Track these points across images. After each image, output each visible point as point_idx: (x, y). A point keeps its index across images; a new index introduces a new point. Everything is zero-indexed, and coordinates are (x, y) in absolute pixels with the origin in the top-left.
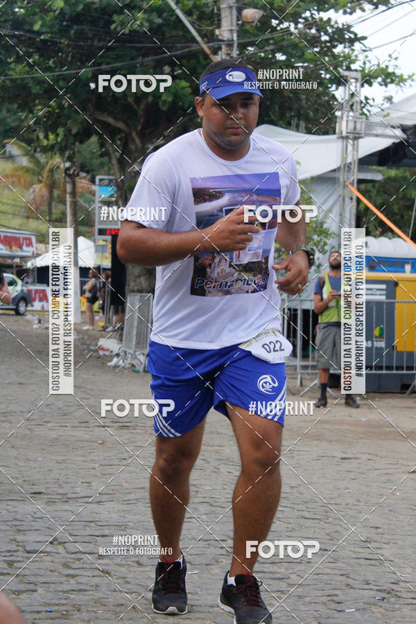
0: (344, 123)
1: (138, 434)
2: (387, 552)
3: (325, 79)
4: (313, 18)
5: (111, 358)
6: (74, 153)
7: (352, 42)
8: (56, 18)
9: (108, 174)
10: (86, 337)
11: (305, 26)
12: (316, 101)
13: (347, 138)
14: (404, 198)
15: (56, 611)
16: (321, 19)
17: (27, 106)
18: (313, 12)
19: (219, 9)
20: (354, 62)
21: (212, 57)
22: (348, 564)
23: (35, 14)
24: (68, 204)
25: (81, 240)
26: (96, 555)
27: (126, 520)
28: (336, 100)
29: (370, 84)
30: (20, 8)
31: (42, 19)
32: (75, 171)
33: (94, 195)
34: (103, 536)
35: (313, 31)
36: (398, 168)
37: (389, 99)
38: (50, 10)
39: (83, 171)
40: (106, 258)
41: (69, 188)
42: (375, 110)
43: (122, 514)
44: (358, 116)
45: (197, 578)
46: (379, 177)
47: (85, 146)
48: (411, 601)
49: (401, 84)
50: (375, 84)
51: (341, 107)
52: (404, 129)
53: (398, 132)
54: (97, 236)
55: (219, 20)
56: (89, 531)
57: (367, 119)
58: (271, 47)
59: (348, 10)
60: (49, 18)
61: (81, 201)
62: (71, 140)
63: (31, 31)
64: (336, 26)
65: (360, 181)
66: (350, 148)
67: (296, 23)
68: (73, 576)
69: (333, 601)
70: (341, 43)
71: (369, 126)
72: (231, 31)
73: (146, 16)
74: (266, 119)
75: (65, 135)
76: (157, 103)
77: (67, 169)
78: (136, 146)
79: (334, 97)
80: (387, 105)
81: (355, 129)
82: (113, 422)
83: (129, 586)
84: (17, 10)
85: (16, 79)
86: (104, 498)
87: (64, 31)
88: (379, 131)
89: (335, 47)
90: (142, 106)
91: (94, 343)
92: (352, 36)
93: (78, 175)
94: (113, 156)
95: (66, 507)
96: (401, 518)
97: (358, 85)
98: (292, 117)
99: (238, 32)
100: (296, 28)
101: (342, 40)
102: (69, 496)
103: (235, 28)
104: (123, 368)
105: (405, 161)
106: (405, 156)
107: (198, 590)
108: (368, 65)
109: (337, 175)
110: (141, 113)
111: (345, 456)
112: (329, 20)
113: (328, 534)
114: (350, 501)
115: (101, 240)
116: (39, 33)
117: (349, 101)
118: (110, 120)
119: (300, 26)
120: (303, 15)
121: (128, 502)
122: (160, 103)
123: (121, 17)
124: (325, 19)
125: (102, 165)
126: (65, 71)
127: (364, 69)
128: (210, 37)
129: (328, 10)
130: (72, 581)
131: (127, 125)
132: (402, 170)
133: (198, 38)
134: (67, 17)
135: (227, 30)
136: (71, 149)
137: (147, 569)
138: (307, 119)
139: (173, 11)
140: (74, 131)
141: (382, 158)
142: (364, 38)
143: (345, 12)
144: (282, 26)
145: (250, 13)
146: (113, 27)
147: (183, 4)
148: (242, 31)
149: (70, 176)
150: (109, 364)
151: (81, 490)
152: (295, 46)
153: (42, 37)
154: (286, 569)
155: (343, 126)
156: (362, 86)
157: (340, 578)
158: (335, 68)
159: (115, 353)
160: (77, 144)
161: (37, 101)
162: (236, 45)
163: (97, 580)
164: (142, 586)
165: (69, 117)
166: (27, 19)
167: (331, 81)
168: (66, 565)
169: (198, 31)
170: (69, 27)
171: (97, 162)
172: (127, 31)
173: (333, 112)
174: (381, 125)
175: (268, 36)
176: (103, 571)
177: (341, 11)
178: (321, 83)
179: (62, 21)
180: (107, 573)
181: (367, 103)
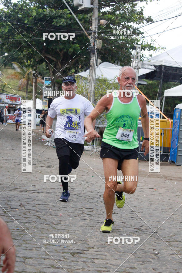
1: (53, 170)
2: (139, 215)
3: (128, 47)
4: (125, 25)
5: (46, 142)
6: (37, 68)
7: (138, 34)
8: (33, 19)
9: (49, 77)
10: (37, 135)
11: (122, 27)
12: (124, 55)
13: (135, 68)
14: (154, 91)
15: (20, 229)
16: (128, 25)
17: (21, 51)
18: (125, 23)
19: (92, 19)
20: (139, 41)
21: (88, 37)
22: (125, 219)
23: (25, 17)
24: (34, 86)
25: (37, 99)
26: (36, 211)
27: (47, 199)
28: (132, 54)
29: (144, 50)
30: (20, 15)
31: (28, 19)
32: (36, 75)
33: (43, 84)
34: (39, 204)
35: (125, 29)
36: (152, 81)
37: (151, 56)
38: (31, 16)
39: (40, 75)
40: (46, 107)
41: (34, 80)
42: (145, 59)
43: (46, 197)
44: (139, 61)
45: (71, 221)
46: (145, 83)
47: (41, 66)
48: (146, 233)
49: (155, 50)
50: (146, 50)
51: (133, 58)
52: (155, 66)
53: (153, 68)
54: (43, 99)
55: (92, 23)
56: (34, 202)
57: (142, 62)
59: (138, 23)
60: (30, 19)
61: (38, 85)
62: (36, 63)
63: (23, 23)
64: (133, 28)
65: (139, 84)
67: (119, 26)
68: (27, 218)
69: (119, 231)
70: (135, 34)
71: (143, 64)
72: (96, 27)
73: (65, 20)
74: (106, 60)
75: (34, 62)
76: (67, 52)
77: (34, 74)
78: (59, 67)
79: (131, 54)
80: (150, 58)
81: (138, 65)
82: (45, 165)
83: (47, 222)
84: (19, 15)
85: (17, 40)
86: (40, 191)
87: (35, 24)
88: (146, 67)
90: (62, 53)
91: (40, 137)
92: (139, 32)
93: (38, 76)
94: (51, 70)
95: (26, 193)
96: (145, 204)
97: (140, 50)
98: (116, 60)
99: (98, 28)
100: (119, 28)
102: (27, 190)
103: (97, 26)
104: (50, 146)
105: (155, 78)
106: (155, 76)
107: (71, 225)
108: (144, 43)
110: (61, 55)
112: (131, 26)
115: (45, 100)
116: (26, 24)
117: (136, 55)
118: (51, 57)
120: (122, 24)
121: (48, 193)
122: (69, 52)
123: (56, 20)
124: (129, 25)
125: (47, 73)
126: (35, 38)
128: (88, 29)
129: (130, 22)
130: (26, 219)
131: (56, 59)
132: (154, 81)
133: (84, 29)
134: (37, 19)
135: (94, 27)
136: (36, 67)
137: (53, 217)
138: (121, 61)
139: (75, 19)
140: (37, 60)
141: (147, 76)
142: (143, 33)
143: (137, 23)
144: (114, 27)
145: (102, 21)
146: (53, 23)
147: (79, 17)
148: (100, 27)
149: (35, 76)
150: (45, 144)
151: (32, 188)
153: (28, 26)
155: (134, 64)
156: (141, 50)
157: (122, 224)
158: (132, 43)
159: (47, 141)
160: (38, 65)
161: (24, 49)
162: (97, 32)
163: (35, 219)
164: (51, 222)
165: (35, 55)
166: (22, 19)
167: (131, 48)
168: (25, 214)
169: (84, 27)
170: (37, 23)
171: (45, 72)
172: (58, 25)
173: (130, 58)
174: (147, 65)
175: (108, 30)
176: (38, 216)
177: (135, 23)
178: (127, 48)
179: (35, 20)
180: (39, 217)
181: (143, 56)
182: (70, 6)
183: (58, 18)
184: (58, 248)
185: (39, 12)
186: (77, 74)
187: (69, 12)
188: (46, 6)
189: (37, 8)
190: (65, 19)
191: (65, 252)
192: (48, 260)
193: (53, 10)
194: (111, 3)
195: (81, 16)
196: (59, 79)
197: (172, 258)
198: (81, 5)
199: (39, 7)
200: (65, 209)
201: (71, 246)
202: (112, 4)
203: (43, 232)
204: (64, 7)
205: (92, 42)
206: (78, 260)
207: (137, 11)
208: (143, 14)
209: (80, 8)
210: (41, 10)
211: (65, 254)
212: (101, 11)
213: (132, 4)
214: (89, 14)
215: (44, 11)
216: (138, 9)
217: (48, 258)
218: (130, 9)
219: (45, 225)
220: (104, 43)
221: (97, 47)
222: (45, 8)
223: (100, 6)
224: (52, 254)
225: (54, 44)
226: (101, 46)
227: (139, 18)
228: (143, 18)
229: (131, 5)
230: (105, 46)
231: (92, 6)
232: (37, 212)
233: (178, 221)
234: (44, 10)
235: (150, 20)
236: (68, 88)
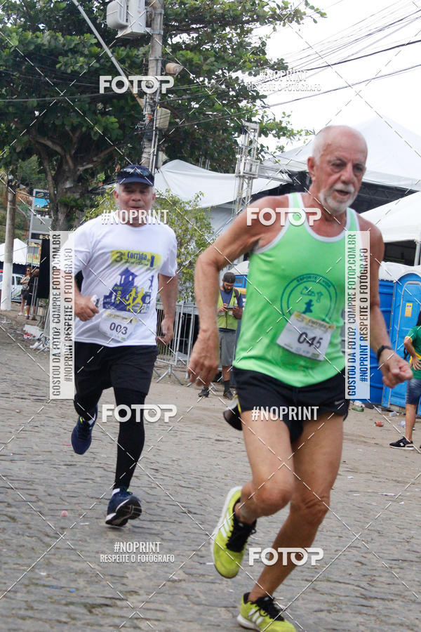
0: (242, 165)
1: (49, 407)
3: (229, 127)
4: (224, 76)
5: (33, 342)
6: (17, 168)
7: (254, 98)
8: (12, 54)
9: (44, 189)
10: (14, 323)
11: (217, 82)
12: (221, 144)
13: (243, 177)
16: (231, 78)
18: (225, 71)
19: (147, 61)
20: (254, 115)
21: (138, 99)
24: (8, 210)
25: (17, 241)
26: (6, 504)
27: (33, 476)
28: (238, 145)
29: (266, 135)
32: (16, 183)
33: (31, 205)
34: (12, 488)
35: (223, 87)
37: (281, 149)
38: (6, 47)
39: (23, 184)
40: (37, 258)
41: (10, 197)
42: (267, 157)
43: (30, 472)
44: (254, 160)
45: (88, 529)
47: (26, 163)
49: (291, 137)
50: (270, 136)
51: (241, 153)
52: (291, 175)
53: (286, 177)
54: (30, 240)
55: (147, 69)
57: (261, 163)
58: (188, 96)
59: (253, 73)
60: (5, 53)
61: (19, 208)
62: (15, 156)
64: (242, 84)
66: (245, 186)
69: (197, 555)
70: (245, 99)
71: (263, 169)
73: (86, 60)
74: (178, 155)
75: (10, 153)
76: (89, 134)
77: (10, 181)
78: (69, 169)
79: (236, 142)
80: (278, 153)
81: (251, 170)
82: (30, 395)
83: (31, 531)
86: (16, 457)
87: (16, 66)
88: (270, 174)
89: (240, 101)
90: (77, 135)
91: (20, 328)
92: (255, 94)
93: (19, 187)
94: (49, 173)
97: (257, 134)
98: (200, 155)
100: (209, 83)
101: (246, 96)
104: (43, 351)
107: (88, 538)
108: (265, 119)
109: (232, 207)
110: (75, 140)
111: (219, 438)
112: (237, 78)
113: (198, 501)
114: (220, 475)
115: (33, 243)
117: (247, 147)
118: (49, 144)
119: (213, 81)
120: (216, 73)
121: (36, 463)
122: (92, 134)
123: (65, 59)
124: (234, 78)
125: (39, 180)
127: (261, 123)
129: (236, 71)
131: (63, 148)
134: (20, 54)
136: (14, 164)
137: (47, 518)
138: (212, 158)
139: (109, 58)
140: (18, 150)
142: (265, 97)
143: (250, 74)
144: (198, 80)
145: (172, 66)
146: (58, 66)
147: (118, 54)
149: (11, 187)
150: (31, 347)
152: (208, 97)
154: (162, 526)
155: (241, 167)
156: (260, 136)
158: (239, 119)
159: (37, 338)
160: (20, 161)
163: (4, 524)
164: (41, 531)
165: (14, 138)
167: (235, 129)
170: (21, 63)
171: (35, 177)
172: (69, 71)
173: (234, 154)
174: (272, 169)
175: (185, 87)
176: (10, 517)
177: (247, 73)
178: (226, 130)
179: (16, 57)
180: (13, 519)
181: (262, 150)
182: (98, 27)
183: (70, 54)
184: (57, 592)
185: (26, 39)
186: (110, 186)
187: (95, 41)
188: (41, 26)
189: (21, 29)
190: (86, 56)
191: (72, 603)
192: (31, 620)
193: (59, 34)
194: (192, 24)
195: (123, 52)
196: (69, 194)
197: (319, 619)
198: (123, 27)
199: (25, 28)
200: (74, 500)
201: (86, 587)
202: (194, 26)
203: (22, 554)
204: (81, 28)
205: (147, 112)
206: (101, 623)
207: (253, 45)
208: (264, 53)
209: (120, 34)
210: (29, 34)
211: (72, 608)
212: (169, 42)
213: (242, 28)
214: (141, 49)
215: (37, 37)
216: (254, 40)
217: (32, 615)
218: (236, 39)
219: (27, 538)
220: (174, 115)
221: (157, 124)
222: (39, 30)
223: (168, 31)
224: (42, 607)
225: (59, 115)
226: (167, 123)
227: (256, 61)
228: (266, 62)
229: (239, 31)
230: (177, 123)
231: (148, 30)
232: (9, 505)
233: (333, 534)
234: (38, 33)
235: (280, 66)
236: (133, 200)
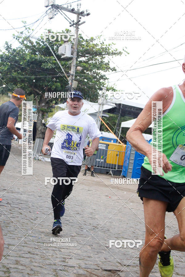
0: (100, 100)
2: (96, 217)
4: (96, 72)
7: (105, 79)
8: (27, 62)
9: (35, 105)
12: (94, 93)
13: (101, 104)
14: (114, 122)
15: (6, 222)
17: (15, 84)
18: (96, 70)
19: (71, 66)
20: (105, 85)
21: (67, 78)
22: (86, 219)
23: (21, 60)
27: (28, 200)
29: (108, 91)
30: (17, 58)
31: (23, 61)
34: (21, 203)
35: (95, 75)
36: (113, 114)
38: (25, 59)
42: (108, 98)
43: (27, 198)
44: (104, 99)
46: (108, 116)
47: (30, 97)
48: (101, 230)
50: (110, 91)
51: (100, 96)
52: (116, 104)
53: (114, 105)
55: (71, 69)
56: (17, 202)
57: (106, 100)
58: (84, 77)
63: (19, 64)
64: (101, 74)
65: (102, 116)
66: (101, 107)
67: (91, 72)
68: (12, 213)
69: (81, 228)
71: (107, 102)
72: (73, 72)
79: (98, 93)
81: (103, 102)
83: (27, 218)
84: (16, 58)
85: (14, 76)
86: (23, 193)
87: (28, 66)
88: (109, 104)
89: (100, 80)
92: (105, 78)
94: (37, 100)
95: (12, 194)
96: (101, 208)
97: (105, 91)
98: (87, 97)
99: (75, 72)
101: (103, 79)
102: (13, 191)
103: (74, 71)
105: (115, 113)
106: (115, 111)
107: (45, 221)
109: (97, 114)
111: (89, 189)
113: (82, 210)
114: (89, 202)
116: (21, 65)
117: (102, 95)
118: (38, 91)
119: (92, 73)
120: (93, 70)
121: (29, 195)
122: (52, 88)
123: (44, 64)
124: (99, 72)
126: (27, 76)
127: (107, 87)
128: (67, 73)
129: (100, 70)
130: (11, 215)
132: (114, 115)
133: (64, 73)
134: (30, 62)
135: (72, 71)
137: (32, 214)
138: (91, 98)
139: (58, 64)
140: (28, 92)
141: (109, 111)
142: (108, 79)
143: (104, 71)
144: (87, 72)
145: (79, 68)
146: (42, 66)
148: (76, 73)
151: (17, 190)
152: (90, 78)
153: (22, 66)
154: (70, 218)
155: (100, 101)
157: (83, 222)
158: (100, 86)
161: (18, 83)
162: (74, 76)
163: (18, 215)
164: (30, 218)
165: (26, 88)
166: (19, 61)
167: (98, 89)
168: (10, 210)
169: (64, 71)
170: (30, 65)
172: (45, 68)
173: (98, 97)
174: (110, 102)
175: (83, 75)
176: (20, 213)
177: (103, 71)
178: (95, 89)
179: (28, 63)
180: (21, 214)
181: (107, 96)
182: (55, 54)
183: (46, 63)
184: (34, 238)
185: (32, 57)
186: (57, 105)
187: (54, 59)
188: (37, 53)
189: (30, 54)
190: (51, 63)
191: (39, 242)
192: (26, 247)
193: (43, 56)
194: (86, 54)
195: (63, 62)
196: (43, 107)
197: (119, 250)
198: (64, 55)
199: (32, 53)
200: (41, 208)
201: (44, 237)
202: (87, 55)
203: (24, 225)
204: (50, 54)
205: (70, 82)
206: (49, 249)
207: (105, 62)
208: (109, 65)
209: (62, 57)
210: (33, 56)
211: (39, 243)
212: (78, 60)
213: (102, 56)
214: (69, 62)
215: (36, 57)
216: (106, 60)
217: (26, 246)
218: (100, 60)
219: (26, 220)
220: (79, 84)
221: (73, 86)
222: (36, 54)
223: (78, 56)
224: (30, 243)
225: (41, 82)
226: (77, 86)
227: (106, 67)
228: (109, 68)
229: (101, 57)
230: (79, 86)
231: (72, 56)
232: (20, 209)
233: (125, 222)
234: (36, 55)
235: (114, 70)
236: (74, 104)
